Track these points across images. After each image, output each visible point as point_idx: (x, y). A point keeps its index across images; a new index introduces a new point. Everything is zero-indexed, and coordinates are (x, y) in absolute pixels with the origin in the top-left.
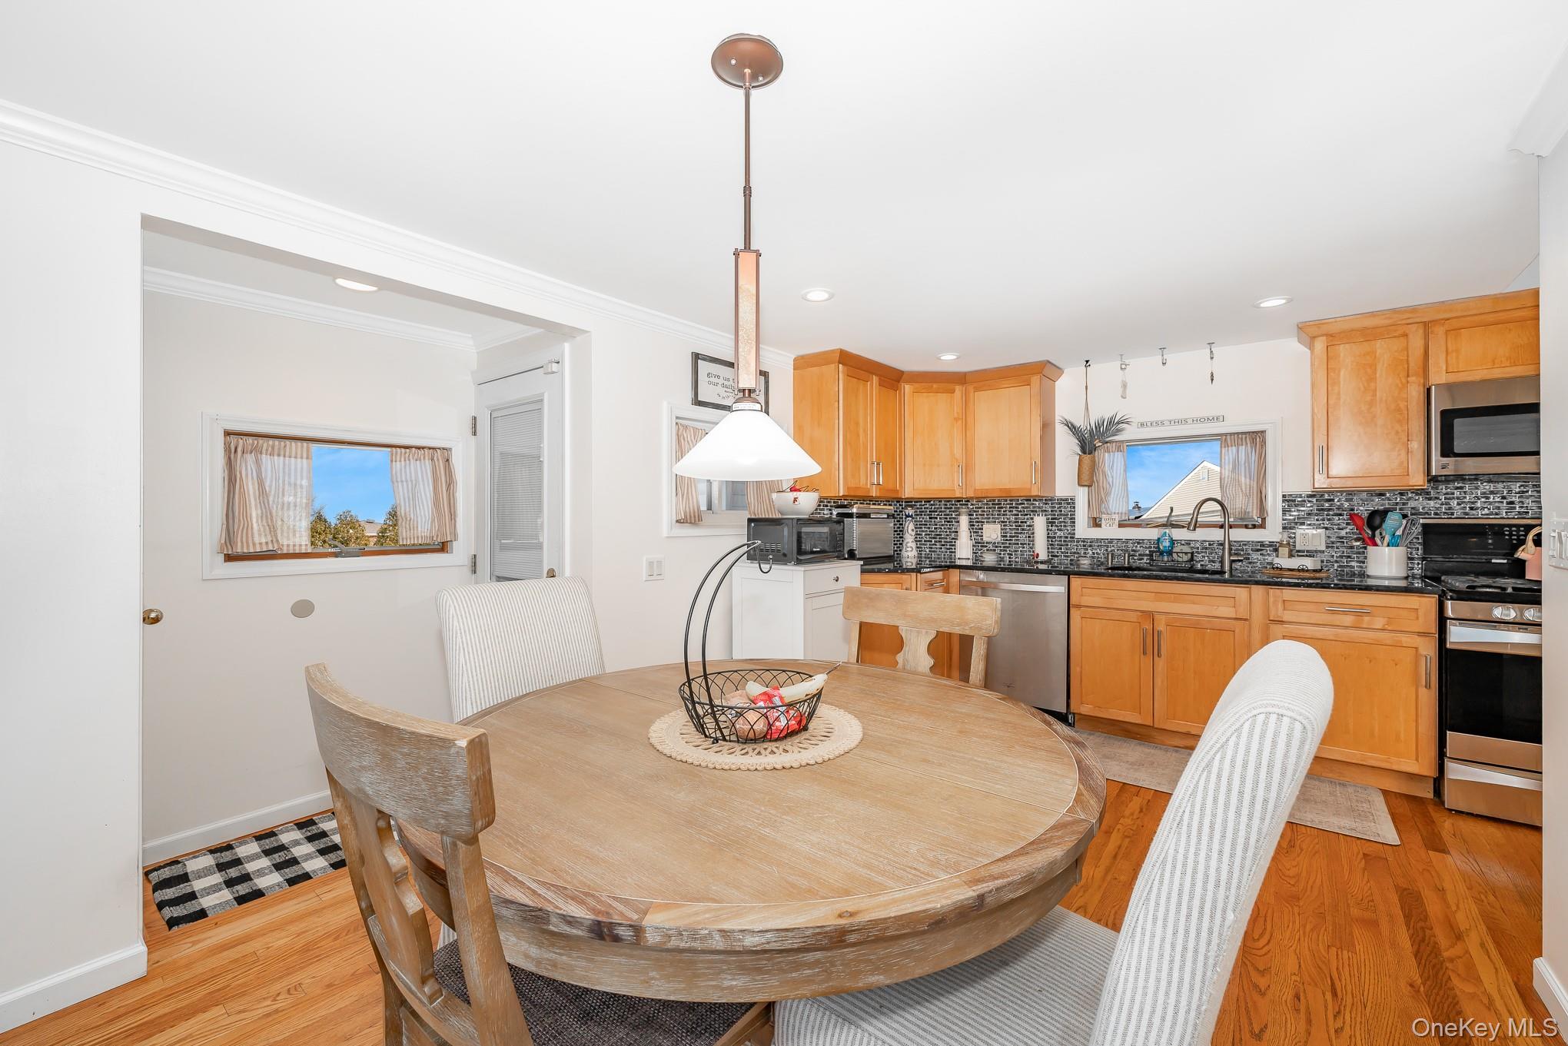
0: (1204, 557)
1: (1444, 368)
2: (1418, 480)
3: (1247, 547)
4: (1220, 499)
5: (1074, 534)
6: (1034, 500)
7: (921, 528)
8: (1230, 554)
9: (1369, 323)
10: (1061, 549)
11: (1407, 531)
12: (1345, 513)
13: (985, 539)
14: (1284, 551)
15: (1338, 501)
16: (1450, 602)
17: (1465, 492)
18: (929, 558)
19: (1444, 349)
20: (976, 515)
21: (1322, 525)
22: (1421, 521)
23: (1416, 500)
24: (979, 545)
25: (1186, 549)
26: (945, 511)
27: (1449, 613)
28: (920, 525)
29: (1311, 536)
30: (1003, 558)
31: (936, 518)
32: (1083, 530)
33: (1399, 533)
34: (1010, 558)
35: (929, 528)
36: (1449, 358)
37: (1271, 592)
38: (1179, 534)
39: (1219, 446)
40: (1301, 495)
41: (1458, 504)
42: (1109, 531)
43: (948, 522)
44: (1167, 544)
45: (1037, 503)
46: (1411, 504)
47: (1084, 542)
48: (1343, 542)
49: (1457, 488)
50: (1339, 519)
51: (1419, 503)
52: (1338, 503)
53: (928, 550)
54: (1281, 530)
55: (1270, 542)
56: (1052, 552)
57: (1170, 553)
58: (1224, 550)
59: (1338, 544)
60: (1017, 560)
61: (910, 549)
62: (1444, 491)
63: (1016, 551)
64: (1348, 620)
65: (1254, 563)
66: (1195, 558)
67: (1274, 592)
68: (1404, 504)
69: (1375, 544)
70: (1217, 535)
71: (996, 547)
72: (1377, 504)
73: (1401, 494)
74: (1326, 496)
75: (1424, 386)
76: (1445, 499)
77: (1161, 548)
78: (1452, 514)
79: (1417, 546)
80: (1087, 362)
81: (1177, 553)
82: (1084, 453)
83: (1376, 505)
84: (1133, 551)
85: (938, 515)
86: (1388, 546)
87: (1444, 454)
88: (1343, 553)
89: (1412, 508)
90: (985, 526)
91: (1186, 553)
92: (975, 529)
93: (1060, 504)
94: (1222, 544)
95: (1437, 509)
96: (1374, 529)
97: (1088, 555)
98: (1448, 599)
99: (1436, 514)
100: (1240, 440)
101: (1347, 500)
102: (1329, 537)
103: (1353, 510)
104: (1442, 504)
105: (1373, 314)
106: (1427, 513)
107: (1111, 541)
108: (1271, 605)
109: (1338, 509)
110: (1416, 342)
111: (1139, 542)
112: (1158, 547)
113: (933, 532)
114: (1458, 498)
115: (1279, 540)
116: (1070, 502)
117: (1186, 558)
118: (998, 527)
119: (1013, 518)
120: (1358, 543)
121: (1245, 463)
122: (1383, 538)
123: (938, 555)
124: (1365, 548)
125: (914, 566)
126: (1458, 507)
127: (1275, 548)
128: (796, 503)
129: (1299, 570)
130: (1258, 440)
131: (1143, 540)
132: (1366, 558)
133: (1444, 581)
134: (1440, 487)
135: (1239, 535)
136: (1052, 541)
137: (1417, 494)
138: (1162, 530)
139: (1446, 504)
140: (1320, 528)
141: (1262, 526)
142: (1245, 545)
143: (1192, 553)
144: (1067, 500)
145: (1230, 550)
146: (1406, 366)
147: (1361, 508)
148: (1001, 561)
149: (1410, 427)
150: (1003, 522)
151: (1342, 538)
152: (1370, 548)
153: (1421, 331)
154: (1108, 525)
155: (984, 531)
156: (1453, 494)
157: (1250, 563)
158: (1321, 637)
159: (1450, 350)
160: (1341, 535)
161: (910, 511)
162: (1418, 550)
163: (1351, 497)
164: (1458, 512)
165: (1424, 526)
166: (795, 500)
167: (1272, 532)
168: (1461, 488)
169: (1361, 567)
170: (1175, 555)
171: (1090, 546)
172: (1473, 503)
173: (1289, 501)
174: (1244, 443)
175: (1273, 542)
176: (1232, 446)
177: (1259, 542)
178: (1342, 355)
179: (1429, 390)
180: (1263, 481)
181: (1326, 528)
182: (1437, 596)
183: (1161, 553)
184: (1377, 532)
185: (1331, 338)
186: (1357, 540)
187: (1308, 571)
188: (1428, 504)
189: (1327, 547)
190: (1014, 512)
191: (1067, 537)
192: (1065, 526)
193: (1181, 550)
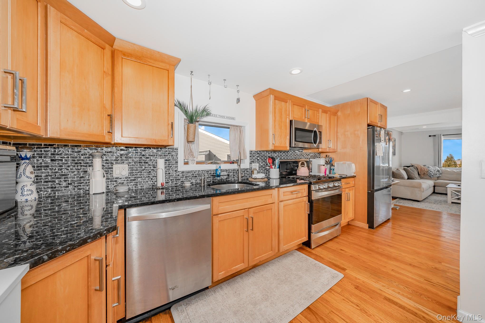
1: (292, 115)
2: (288, 148)
5: (177, 169)
6: (153, 148)
10: (170, 178)
13: (115, 175)
24: (111, 181)
32: (182, 166)
40: (254, 151)
47: (184, 173)
50: (261, 160)
54: (249, 164)
57: (219, 176)
71: (124, 180)
74: (258, 152)
80: (192, 72)
88: (262, 171)
90: (115, 166)
92: (106, 168)
93: (169, 151)
98: (312, 185)
99: (280, 158)
109: (261, 156)
116: (175, 151)
117: (226, 178)
118: (126, 166)
119: (137, 160)
120: (267, 168)
129: (262, 179)
144: (173, 149)
146: (287, 112)
150: (129, 163)
152: (271, 169)
154: (192, 163)
155: (114, 170)
158: (291, 204)
160: (261, 165)
178: (277, 104)
179: (291, 121)
181: (259, 163)
190: (139, 156)
192: (172, 165)
193: (224, 174)
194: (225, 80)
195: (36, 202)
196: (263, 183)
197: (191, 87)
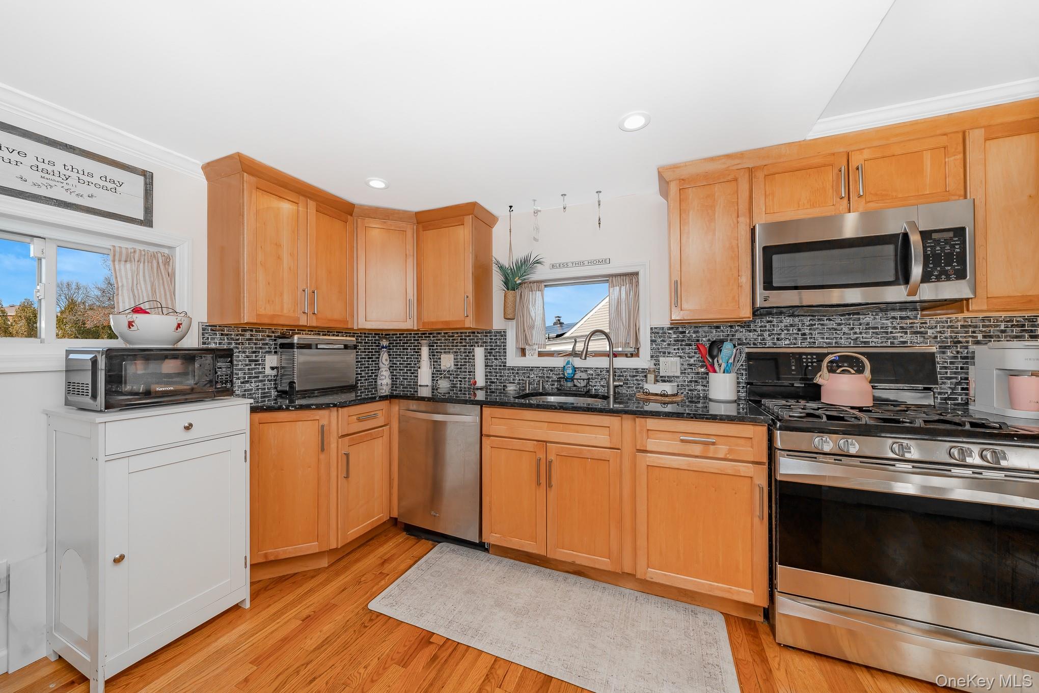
0: (596, 382)
1: (764, 209)
2: (746, 313)
3: (626, 373)
4: (607, 331)
5: (506, 363)
6: (478, 333)
7: (397, 358)
8: (614, 380)
9: (711, 167)
10: (496, 376)
11: (736, 359)
12: (693, 343)
13: (443, 368)
14: (651, 377)
15: (688, 333)
16: (779, 432)
17: (773, 325)
18: (402, 385)
19: (763, 192)
20: (437, 346)
21: (678, 354)
22: (747, 350)
23: (741, 332)
24: (437, 374)
25: (584, 376)
26: (414, 343)
27: (779, 444)
28: (396, 355)
29: (671, 365)
30: (456, 384)
31: (408, 349)
32: (513, 359)
33: (731, 361)
34: (460, 384)
35: (402, 358)
36: (767, 200)
37: (638, 420)
38: (578, 362)
39: (608, 286)
40: (663, 328)
41: (769, 336)
42: (532, 360)
43: (416, 352)
44: (570, 371)
45: (479, 335)
46: (738, 335)
47: (513, 369)
48: (692, 369)
49: (768, 322)
50: (689, 349)
51: (742, 334)
52: (688, 335)
53: (401, 378)
54: (649, 358)
55: (642, 369)
56: (491, 379)
57: (572, 379)
58: (609, 376)
59: (689, 370)
60: (465, 386)
61: (383, 377)
62: (760, 324)
63: (465, 378)
64: (697, 449)
65: (631, 387)
66: (591, 383)
67: (639, 421)
68: (733, 335)
69: (715, 371)
70: (603, 363)
71: (451, 374)
72: (714, 335)
73: (731, 327)
74: (680, 330)
75: (750, 225)
76: (761, 331)
77: (566, 375)
78: (765, 344)
79: (742, 372)
80: (511, 207)
81: (577, 379)
82: (508, 289)
83: (714, 337)
84: (548, 377)
85: (409, 346)
86: (724, 372)
87: (765, 288)
88: (692, 378)
89: (739, 339)
90: (443, 356)
91: (584, 380)
92: (434, 357)
93: (496, 336)
94: (608, 371)
95: (755, 339)
96: (713, 357)
97: (516, 382)
98: (777, 430)
99: (754, 344)
100: (622, 281)
101: (695, 332)
102: (682, 364)
103: (698, 341)
104: (758, 336)
105: (712, 159)
106: (748, 343)
107: (532, 369)
108: (637, 433)
109: (689, 340)
110: (744, 186)
111: (552, 370)
112: (564, 374)
113: (405, 361)
114: (769, 331)
115: (647, 367)
116: (502, 334)
117: (583, 383)
118: (452, 356)
119: (462, 349)
120: (703, 370)
121: (625, 301)
122: (720, 366)
123: (409, 382)
124: (707, 374)
125: (387, 393)
126: (769, 338)
127: (645, 372)
128: (132, 328)
129: (661, 395)
130: (634, 279)
131: (554, 368)
132: (708, 382)
133: (764, 405)
134: (757, 321)
135: (621, 363)
136: (490, 369)
137: (742, 327)
138: (566, 358)
139: (761, 336)
140: (676, 356)
141: (637, 355)
142: (625, 372)
143: (589, 379)
144: (500, 332)
145: (614, 375)
146: (736, 208)
147: (704, 339)
148: (454, 387)
149: (740, 264)
150: (456, 352)
151: (691, 365)
152: (711, 375)
153: (747, 175)
154: (530, 355)
155: (442, 360)
156: (765, 326)
157: (629, 387)
158: (677, 467)
159: (767, 193)
160: (690, 363)
161: (385, 343)
162: (743, 375)
163: (697, 329)
164: (769, 344)
165: (748, 354)
166: (130, 324)
167: (643, 361)
168: (771, 322)
169: (704, 390)
170: (575, 381)
171: (517, 373)
172: (779, 334)
173: (654, 331)
174: (625, 284)
175: (644, 369)
176: (616, 286)
177: (634, 369)
178: (690, 197)
179: (753, 230)
180: (637, 315)
181: (681, 357)
182: (767, 425)
183: (567, 380)
184: (716, 360)
185: (683, 182)
186: (702, 367)
187: (667, 396)
188: (749, 335)
189: (682, 373)
190: (464, 344)
191: (500, 366)
192: (500, 356)
193: (580, 377)
194: (564, 195)
195: (390, 386)
196: (663, 406)
197: (510, 232)
